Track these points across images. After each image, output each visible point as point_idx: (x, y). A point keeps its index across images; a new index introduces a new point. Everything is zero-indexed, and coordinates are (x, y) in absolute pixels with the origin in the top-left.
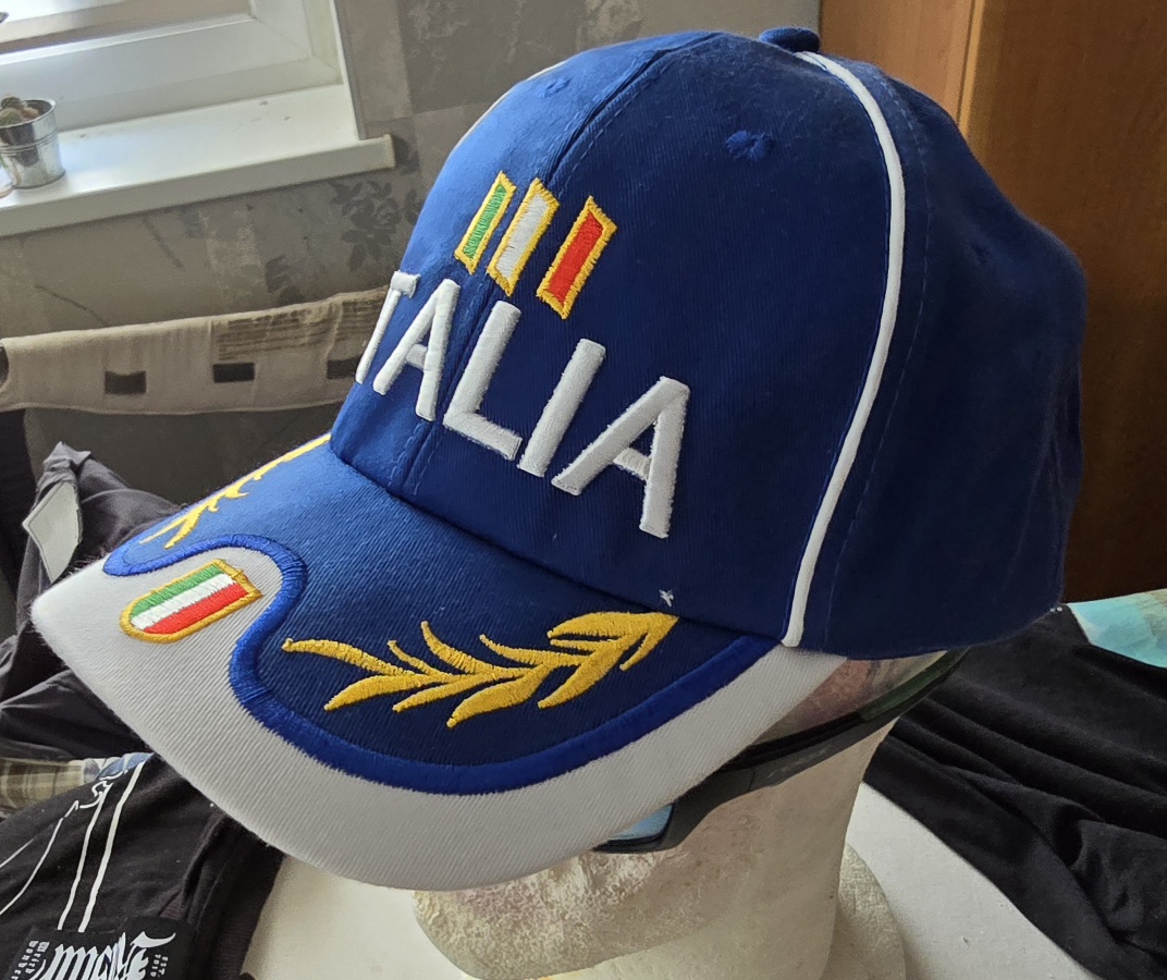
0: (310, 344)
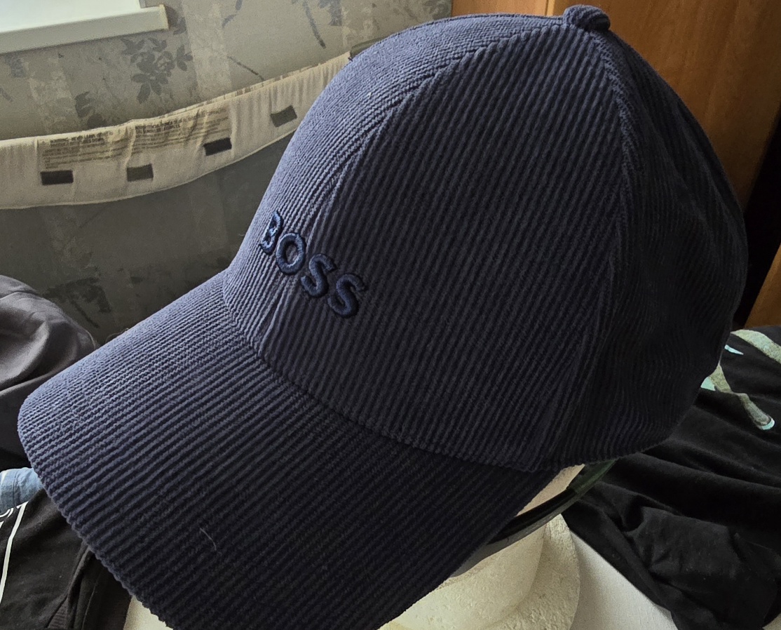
0: (113, 156)
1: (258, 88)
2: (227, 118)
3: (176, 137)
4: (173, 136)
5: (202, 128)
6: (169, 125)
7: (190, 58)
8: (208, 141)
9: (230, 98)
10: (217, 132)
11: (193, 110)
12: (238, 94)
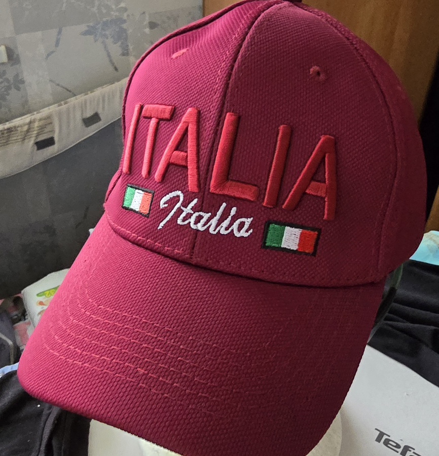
1: (73, 101)
2: (51, 123)
3: (15, 138)
4: (13, 137)
5: (33, 131)
6: (9, 130)
7: (23, 82)
8: (39, 140)
9: (53, 108)
10: (45, 133)
11: (27, 119)
12: (59, 106)
